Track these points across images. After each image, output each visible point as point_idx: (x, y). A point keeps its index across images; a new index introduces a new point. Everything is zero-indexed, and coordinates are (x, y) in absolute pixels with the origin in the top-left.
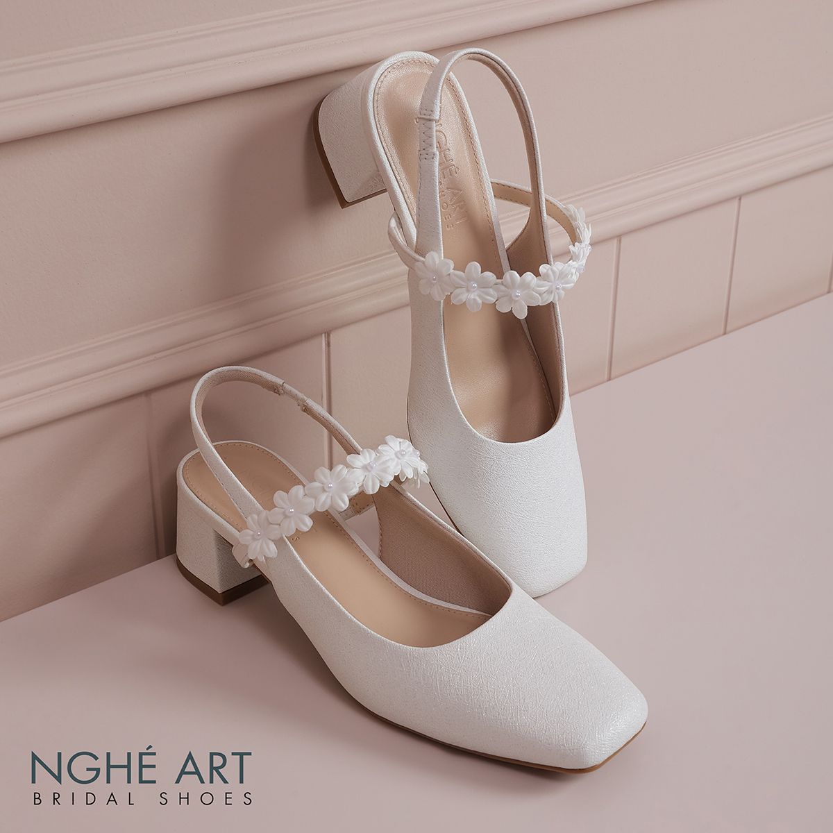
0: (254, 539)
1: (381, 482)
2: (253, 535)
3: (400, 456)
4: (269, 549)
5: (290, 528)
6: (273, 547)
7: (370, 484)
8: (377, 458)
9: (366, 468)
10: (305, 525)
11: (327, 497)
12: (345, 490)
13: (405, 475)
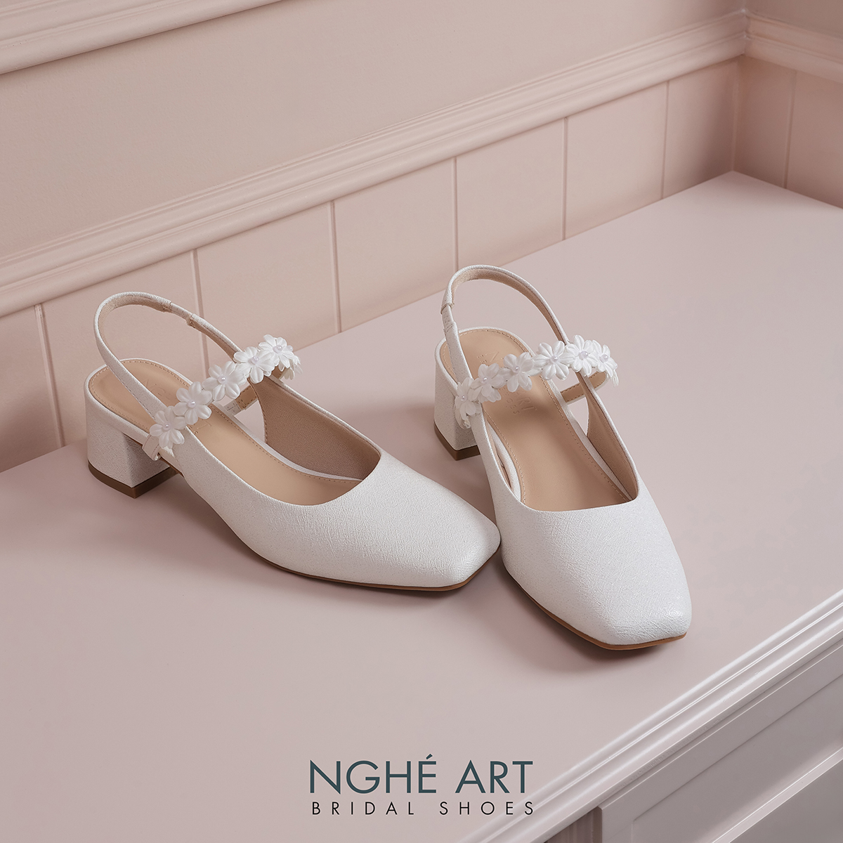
0: (164, 431)
1: (265, 372)
2: (162, 428)
3: (277, 351)
4: (177, 437)
5: (192, 417)
6: (180, 435)
7: (256, 374)
8: (259, 354)
9: (250, 361)
10: (206, 414)
11: (222, 388)
12: (236, 381)
13: (283, 366)
